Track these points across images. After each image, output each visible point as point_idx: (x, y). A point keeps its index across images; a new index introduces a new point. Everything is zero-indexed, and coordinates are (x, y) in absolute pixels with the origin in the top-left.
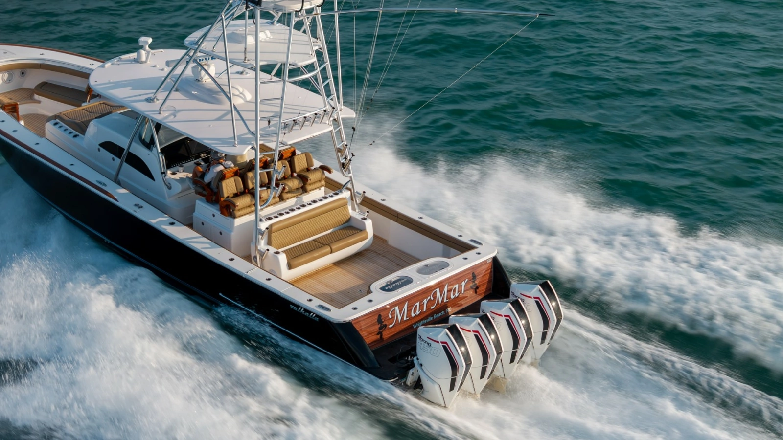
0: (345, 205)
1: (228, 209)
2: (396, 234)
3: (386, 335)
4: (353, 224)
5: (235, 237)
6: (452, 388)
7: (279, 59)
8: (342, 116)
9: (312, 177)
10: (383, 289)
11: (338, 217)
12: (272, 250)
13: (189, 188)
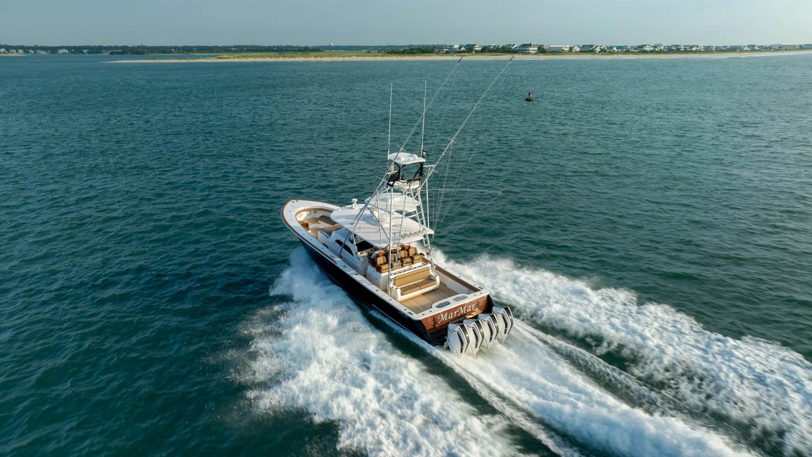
0: (429, 270)
1: (379, 269)
2: (451, 283)
3: (437, 326)
4: (431, 278)
5: (381, 281)
6: (461, 352)
7: (401, 209)
8: (428, 233)
9: (416, 258)
10: (437, 307)
11: (425, 275)
12: (395, 287)
13: (366, 260)
